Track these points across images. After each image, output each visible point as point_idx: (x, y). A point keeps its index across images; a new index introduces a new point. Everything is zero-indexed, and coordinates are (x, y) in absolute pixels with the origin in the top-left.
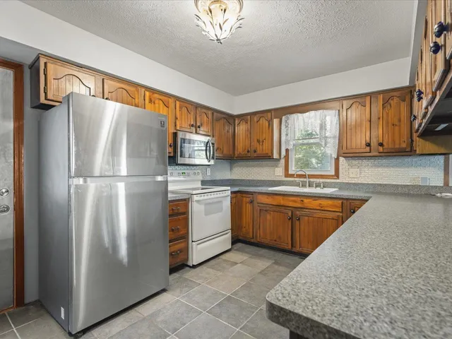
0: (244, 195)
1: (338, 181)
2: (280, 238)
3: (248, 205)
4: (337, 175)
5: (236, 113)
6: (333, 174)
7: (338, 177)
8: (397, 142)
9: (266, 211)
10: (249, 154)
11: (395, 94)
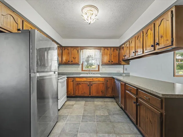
0: (70, 79)
1: (99, 72)
2: (85, 93)
3: (71, 82)
4: (99, 70)
5: (63, 45)
6: (98, 70)
7: (99, 71)
8: (116, 61)
9: (79, 84)
10: (69, 63)
11: (115, 48)
